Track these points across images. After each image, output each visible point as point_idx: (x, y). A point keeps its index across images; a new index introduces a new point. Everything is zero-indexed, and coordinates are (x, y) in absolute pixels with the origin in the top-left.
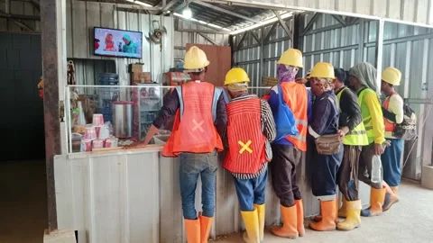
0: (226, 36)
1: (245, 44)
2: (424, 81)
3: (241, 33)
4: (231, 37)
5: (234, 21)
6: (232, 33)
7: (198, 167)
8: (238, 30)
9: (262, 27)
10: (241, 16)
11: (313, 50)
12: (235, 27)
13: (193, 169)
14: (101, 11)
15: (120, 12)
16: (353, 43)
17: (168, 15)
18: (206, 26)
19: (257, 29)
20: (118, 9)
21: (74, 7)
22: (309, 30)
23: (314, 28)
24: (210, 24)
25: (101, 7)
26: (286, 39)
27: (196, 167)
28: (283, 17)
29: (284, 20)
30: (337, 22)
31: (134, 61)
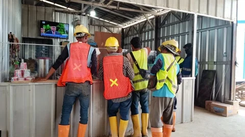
0: (120, 29)
1: (130, 33)
2: (225, 51)
3: (128, 27)
4: (123, 29)
5: (124, 20)
6: (124, 27)
7: (76, 92)
8: (126, 25)
9: (139, 24)
10: (128, 18)
11: (166, 35)
12: (125, 24)
13: (73, 93)
14: (45, 12)
15: (56, 13)
16: (187, 31)
17: (84, 15)
18: (109, 23)
19: (136, 25)
20: (56, 11)
21: (29, 9)
22: (163, 24)
23: (166, 23)
24: (111, 22)
25: (45, 10)
26: (152, 30)
27: (75, 92)
28: (149, 18)
29: (150, 19)
30: (178, 20)
31: (64, 40)
